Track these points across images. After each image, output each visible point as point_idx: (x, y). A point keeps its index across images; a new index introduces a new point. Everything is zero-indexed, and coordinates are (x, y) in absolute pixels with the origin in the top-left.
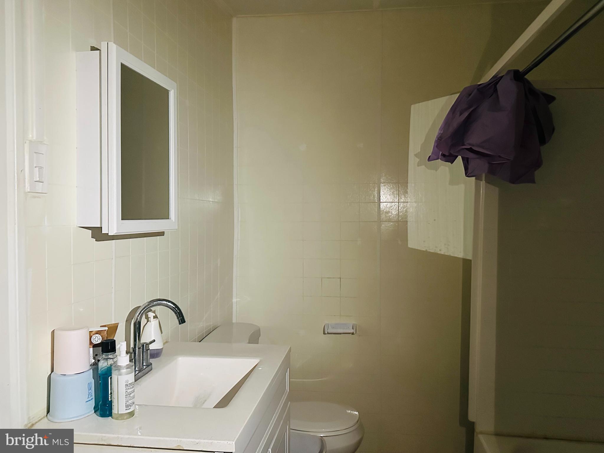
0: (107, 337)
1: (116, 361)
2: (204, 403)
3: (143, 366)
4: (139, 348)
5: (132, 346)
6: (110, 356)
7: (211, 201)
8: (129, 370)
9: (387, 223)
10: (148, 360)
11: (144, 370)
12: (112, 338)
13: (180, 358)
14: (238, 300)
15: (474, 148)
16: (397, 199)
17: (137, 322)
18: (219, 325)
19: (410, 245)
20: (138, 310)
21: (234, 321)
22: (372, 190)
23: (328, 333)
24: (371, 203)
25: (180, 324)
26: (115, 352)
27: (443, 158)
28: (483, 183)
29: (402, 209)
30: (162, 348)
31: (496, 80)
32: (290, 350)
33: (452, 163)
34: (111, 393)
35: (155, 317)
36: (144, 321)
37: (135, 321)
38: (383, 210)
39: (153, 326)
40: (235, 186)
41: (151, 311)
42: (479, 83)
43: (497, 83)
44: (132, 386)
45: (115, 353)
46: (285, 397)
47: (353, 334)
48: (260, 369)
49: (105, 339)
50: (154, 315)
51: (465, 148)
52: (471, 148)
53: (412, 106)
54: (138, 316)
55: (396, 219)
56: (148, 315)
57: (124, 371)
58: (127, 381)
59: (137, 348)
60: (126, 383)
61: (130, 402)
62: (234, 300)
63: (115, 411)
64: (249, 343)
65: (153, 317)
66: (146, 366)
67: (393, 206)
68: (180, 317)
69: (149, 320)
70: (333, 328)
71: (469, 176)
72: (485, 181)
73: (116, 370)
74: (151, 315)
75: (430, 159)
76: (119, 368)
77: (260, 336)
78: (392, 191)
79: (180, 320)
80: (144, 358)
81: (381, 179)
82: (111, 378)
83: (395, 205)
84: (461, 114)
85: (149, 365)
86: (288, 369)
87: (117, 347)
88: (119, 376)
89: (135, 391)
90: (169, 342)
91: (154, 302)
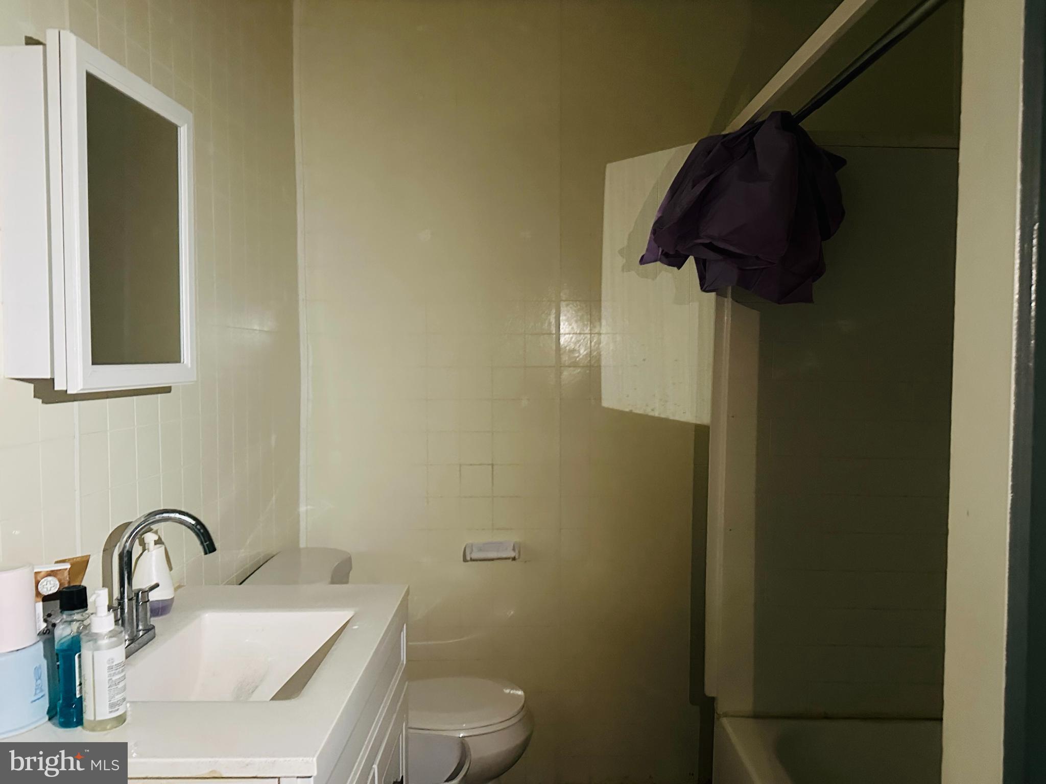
0: (69, 582)
1: (88, 625)
2: (253, 692)
3: (138, 631)
4: (130, 600)
5: (116, 594)
6: (76, 617)
7: (255, 330)
8: (114, 639)
9: (572, 368)
10: (146, 618)
11: (140, 639)
12: (77, 584)
13: (207, 615)
14: (309, 507)
15: (715, 243)
16: (589, 328)
17: (125, 552)
18: (275, 554)
19: (605, 403)
20: (126, 531)
21: (302, 544)
22: (546, 312)
23: (472, 560)
24: (545, 336)
25: (206, 553)
26: (85, 609)
27: (663, 258)
28: (728, 302)
29: (597, 345)
30: (172, 599)
31: (753, 127)
32: (407, 593)
33: (679, 268)
34: (80, 684)
35: (159, 542)
36: (137, 550)
37: (121, 550)
38: (566, 347)
39: (154, 558)
40: (301, 303)
41: (150, 530)
42: (724, 133)
43: (753, 134)
44: (121, 669)
45: (87, 610)
46: (399, 675)
47: (514, 559)
48: (356, 627)
49: (66, 585)
50: (156, 538)
51: (701, 243)
52: (711, 243)
53: (608, 165)
54: (127, 541)
55: (586, 362)
56: (143, 538)
57: (104, 642)
58: (112, 660)
59: (126, 600)
60: (109, 664)
61: (118, 697)
62: (302, 509)
63: (88, 716)
64: (333, 582)
65: (153, 543)
66: (145, 632)
67: (582, 340)
68: (206, 542)
69: (146, 548)
70: (480, 550)
71: (706, 290)
72: (733, 298)
73: (90, 641)
74: (150, 538)
75: (643, 261)
76: (94, 638)
77: (350, 570)
78: (580, 314)
79: (206, 547)
80: (140, 618)
81: (562, 294)
82: (80, 656)
83: (584, 339)
84: (693, 186)
85: (149, 629)
86: (405, 625)
87: (90, 600)
88: (96, 653)
89: (126, 676)
90: (184, 586)
91: (156, 515)
